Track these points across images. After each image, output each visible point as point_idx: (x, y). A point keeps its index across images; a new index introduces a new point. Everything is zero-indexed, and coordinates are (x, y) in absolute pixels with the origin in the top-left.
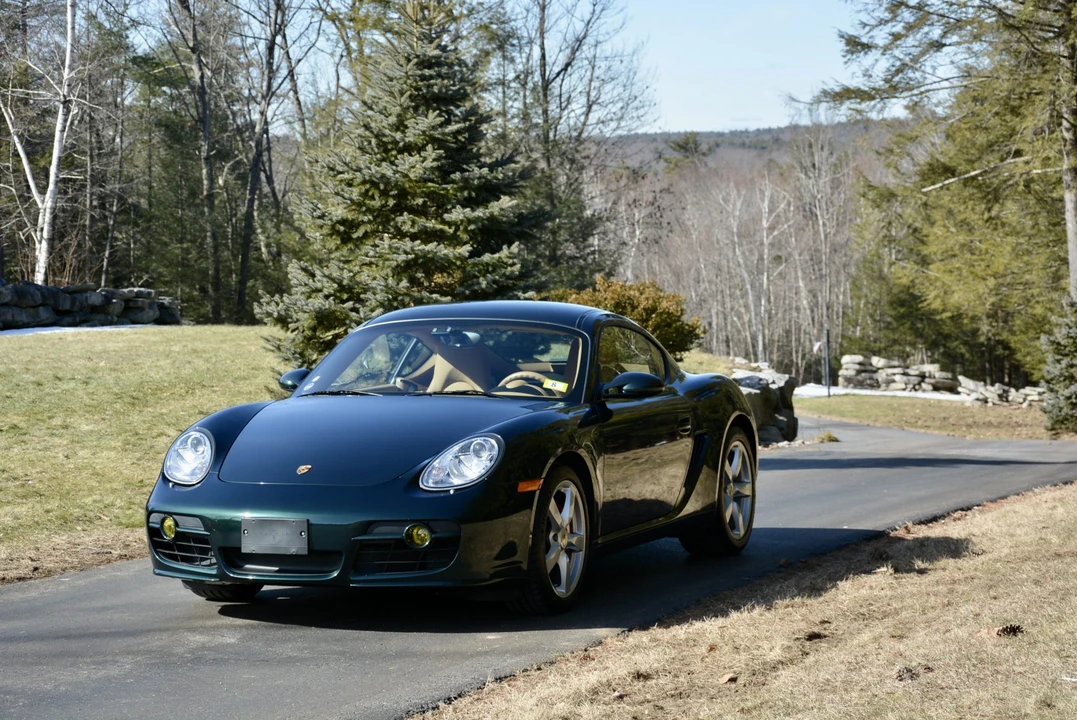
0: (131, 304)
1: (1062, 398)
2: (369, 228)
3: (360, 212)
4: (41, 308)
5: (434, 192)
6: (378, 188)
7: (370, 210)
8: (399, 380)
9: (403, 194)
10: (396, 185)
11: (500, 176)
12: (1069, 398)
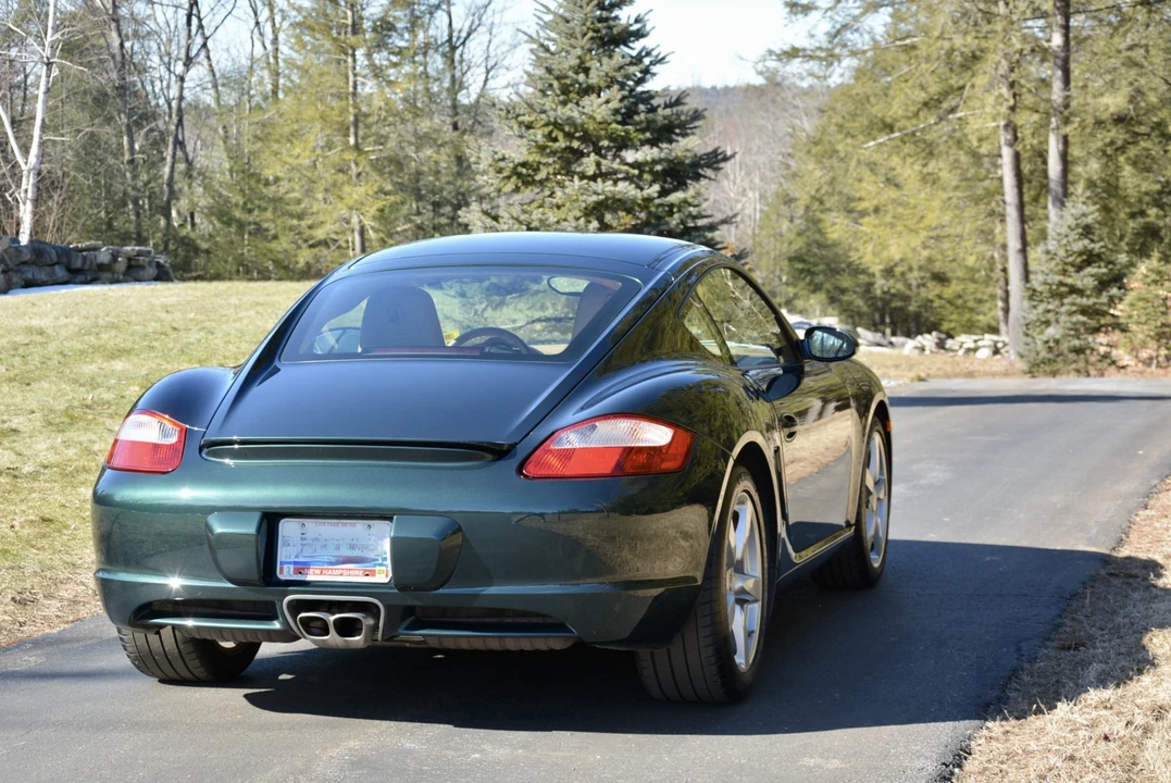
0: (133, 263)
1: (1039, 342)
3: (542, 155)
4: (57, 267)
5: (617, 134)
6: (562, 130)
7: (553, 153)
10: (582, 127)
12: (1047, 342)
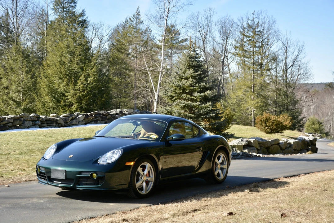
2: (176, 97)
3: (174, 94)
5: (192, 89)
6: (178, 88)
8: (132, 134)
9: (184, 90)
10: (182, 87)
11: (208, 85)
